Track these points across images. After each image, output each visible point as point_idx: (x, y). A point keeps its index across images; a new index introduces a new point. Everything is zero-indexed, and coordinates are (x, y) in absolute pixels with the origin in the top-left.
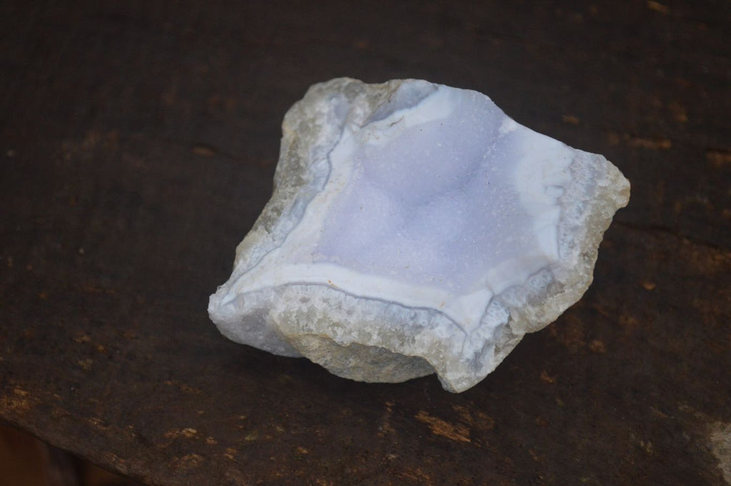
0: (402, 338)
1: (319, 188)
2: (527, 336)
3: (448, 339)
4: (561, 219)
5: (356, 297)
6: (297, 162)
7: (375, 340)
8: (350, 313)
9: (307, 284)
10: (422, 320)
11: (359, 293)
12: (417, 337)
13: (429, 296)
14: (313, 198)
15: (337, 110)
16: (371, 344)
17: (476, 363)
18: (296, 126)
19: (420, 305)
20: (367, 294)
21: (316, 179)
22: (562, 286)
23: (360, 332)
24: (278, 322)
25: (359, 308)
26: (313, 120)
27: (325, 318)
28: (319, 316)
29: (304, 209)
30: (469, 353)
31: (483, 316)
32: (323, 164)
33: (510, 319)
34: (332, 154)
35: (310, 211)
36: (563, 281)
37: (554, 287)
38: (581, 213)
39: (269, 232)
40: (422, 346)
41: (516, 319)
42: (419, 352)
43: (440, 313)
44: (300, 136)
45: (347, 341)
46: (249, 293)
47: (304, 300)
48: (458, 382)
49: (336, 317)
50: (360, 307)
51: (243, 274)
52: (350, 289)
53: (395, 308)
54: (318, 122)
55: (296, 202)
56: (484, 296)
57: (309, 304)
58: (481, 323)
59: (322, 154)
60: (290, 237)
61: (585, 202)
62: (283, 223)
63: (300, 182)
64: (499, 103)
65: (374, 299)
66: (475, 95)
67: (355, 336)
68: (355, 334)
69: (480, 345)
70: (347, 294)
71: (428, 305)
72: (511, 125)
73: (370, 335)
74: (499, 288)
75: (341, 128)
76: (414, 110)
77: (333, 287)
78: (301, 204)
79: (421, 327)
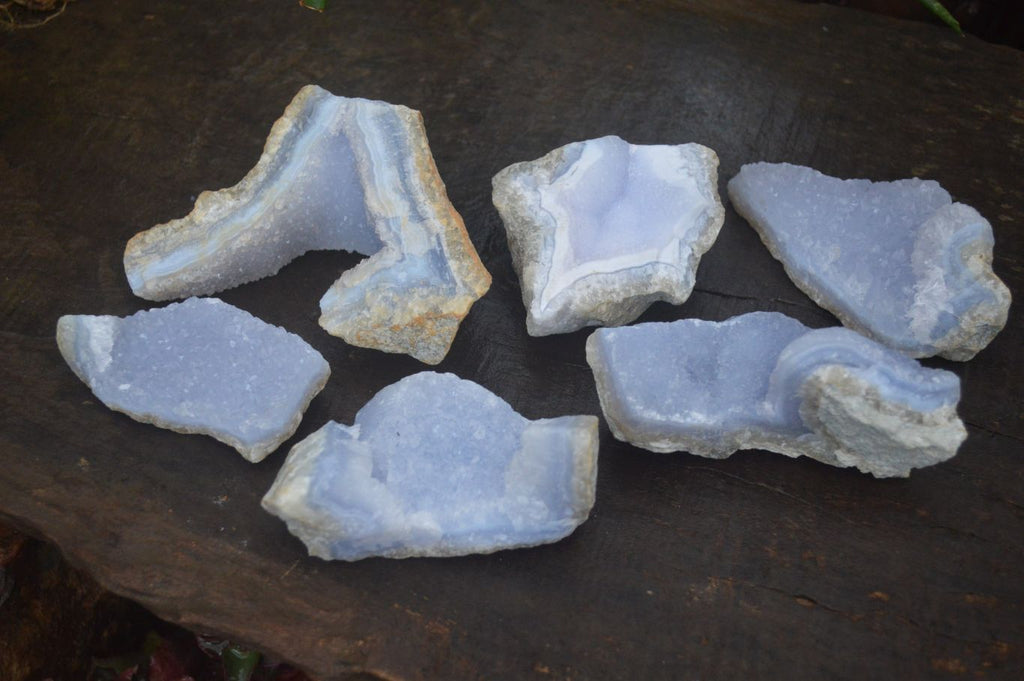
0: (646, 285)
1: (553, 225)
2: (703, 256)
3: (668, 275)
4: (698, 183)
5: (612, 273)
6: (523, 220)
7: (633, 293)
8: (613, 283)
9: (584, 278)
10: (650, 272)
11: (613, 270)
12: (652, 282)
13: (648, 256)
14: (555, 231)
15: (525, 182)
16: (632, 295)
17: (687, 282)
18: (506, 201)
19: (645, 263)
20: (617, 269)
21: (547, 223)
22: (713, 219)
23: (625, 291)
24: (581, 305)
25: (617, 279)
26: (515, 193)
27: (604, 292)
28: (600, 292)
29: (554, 241)
30: (682, 279)
31: (680, 254)
32: (542, 214)
33: (693, 250)
34: (543, 206)
35: (557, 238)
36: (712, 215)
37: (710, 221)
38: (704, 175)
39: (538, 262)
40: (656, 284)
41: (696, 248)
42: (657, 289)
43: (657, 262)
44: (513, 205)
45: (620, 300)
46: (557, 296)
47: (588, 287)
48: (683, 296)
49: (610, 288)
50: (616, 277)
51: (542, 292)
52: (608, 270)
53: (633, 271)
54: (519, 194)
55: (545, 239)
56: (676, 243)
57: (592, 288)
58: (680, 258)
59: (536, 209)
60: (554, 259)
61: (703, 169)
62: (544, 255)
63: (536, 229)
64: (623, 138)
65: (621, 270)
66: (610, 137)
67: (623, 295)
68: (622, 293)
69: (684, 271)
70: (607, 274)
71: (648, 261)
72: (634, 148)
73: (629, 291)
74: (682, 235)
75: (535, 190)
76: (581, 160)
77: (597, 273)
78: (549, 238)
79: (651, 275)
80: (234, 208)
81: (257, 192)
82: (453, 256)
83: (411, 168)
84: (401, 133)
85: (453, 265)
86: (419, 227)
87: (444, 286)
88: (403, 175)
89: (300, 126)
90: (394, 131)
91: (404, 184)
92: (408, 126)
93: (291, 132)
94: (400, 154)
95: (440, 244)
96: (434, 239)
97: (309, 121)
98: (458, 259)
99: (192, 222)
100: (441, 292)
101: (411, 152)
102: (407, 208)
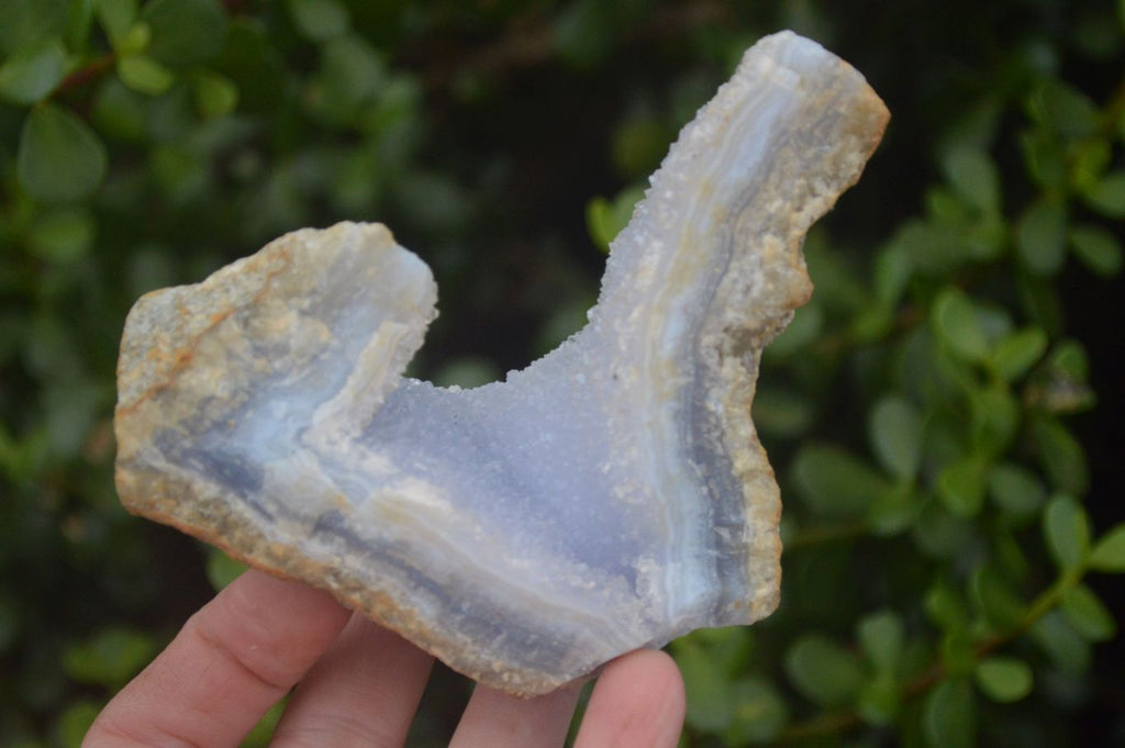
80: (720, 311)
81: (701, 368)
82: (218, 502)
83: (414, 599)
84: (495, 645)
85: (207, 489)
86: (311, 510)
87: (187, 444)
88: (420, 579)
89: (725, 534)
90: (510, 640)
91: (401, 565)
92: (497, 666)
93: (737, 512)
94: (457, 610)
95: (257, 507)
96: (271, 508)
97: (713, 553)
98: (206, 504)
99: (783, 230)
100: (181, 430)
101: (441, 623)
102: (358, 528)
